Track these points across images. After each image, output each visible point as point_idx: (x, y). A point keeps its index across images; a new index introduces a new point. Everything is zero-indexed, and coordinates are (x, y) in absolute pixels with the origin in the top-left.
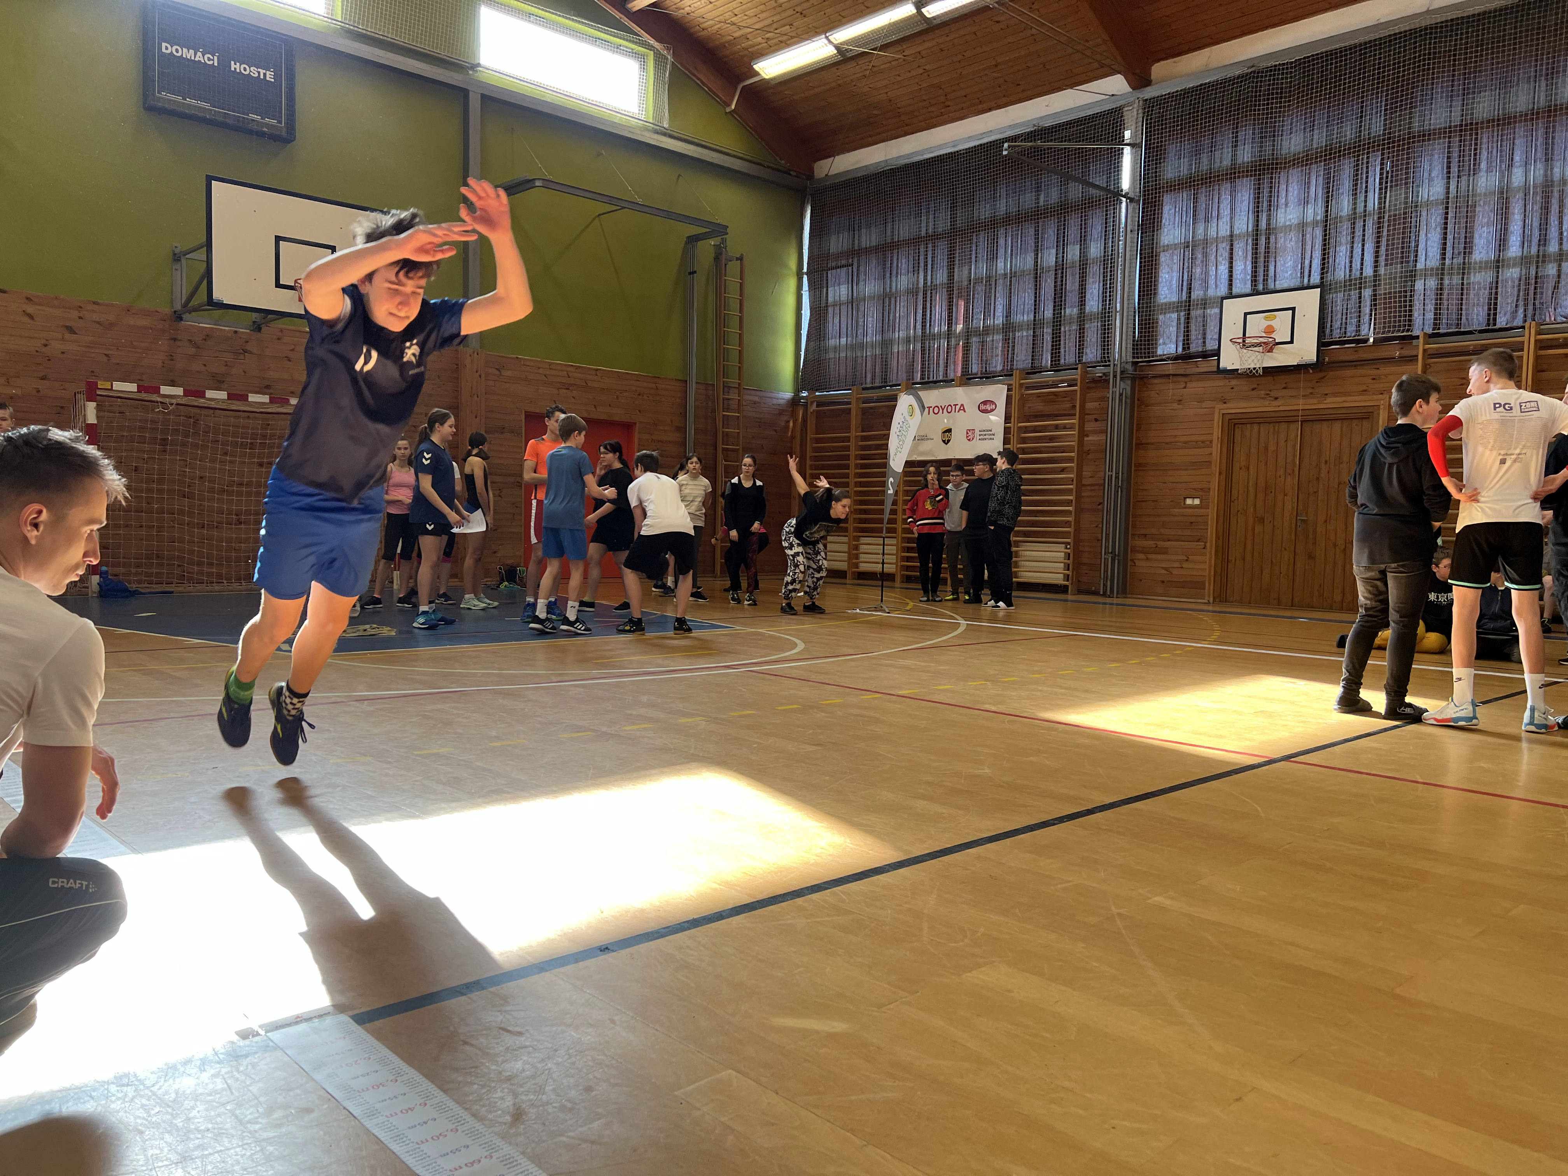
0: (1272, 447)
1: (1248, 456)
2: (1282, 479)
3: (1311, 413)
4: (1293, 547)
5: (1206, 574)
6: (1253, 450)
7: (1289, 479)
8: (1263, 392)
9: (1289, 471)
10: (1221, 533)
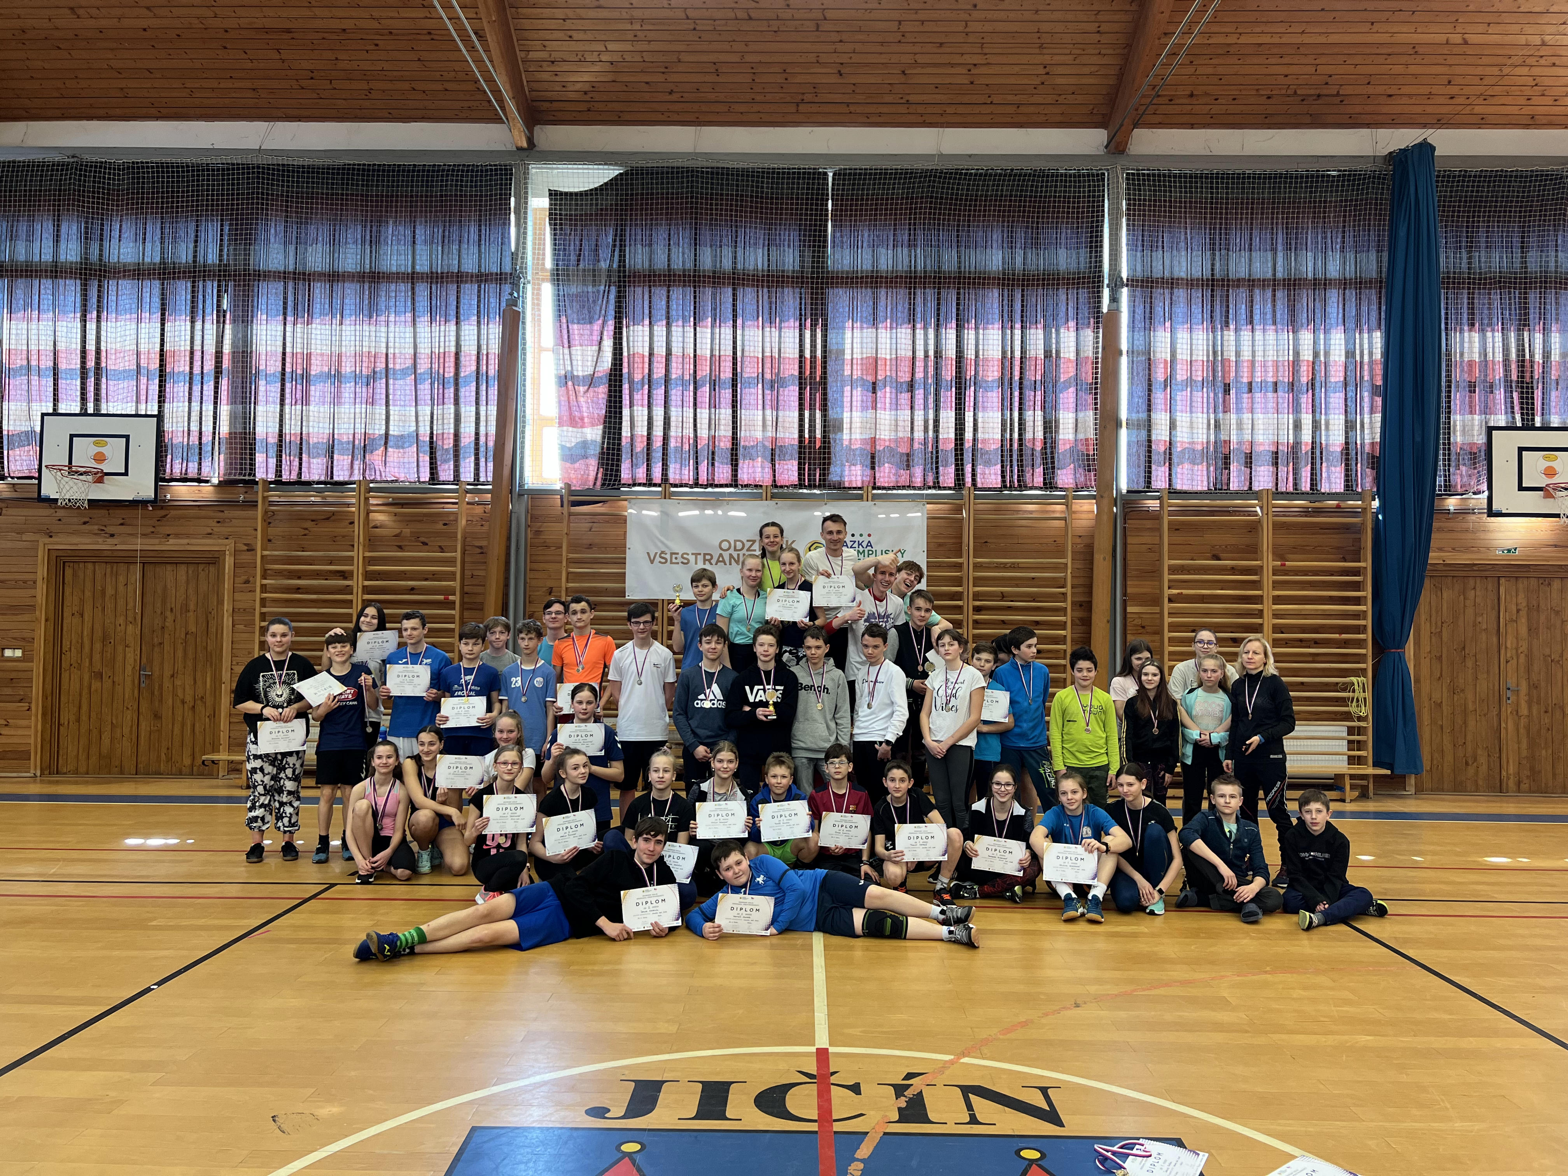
0: (110, 591)
1: (82, 601)
2: (123, 627)
3: (151, 554)
4: (136, 707)
5: (32, 741)
6: (88, 594)
7: (130, 628)
8: (96, 527)
9: (130, 619)
10: (49, 692)
